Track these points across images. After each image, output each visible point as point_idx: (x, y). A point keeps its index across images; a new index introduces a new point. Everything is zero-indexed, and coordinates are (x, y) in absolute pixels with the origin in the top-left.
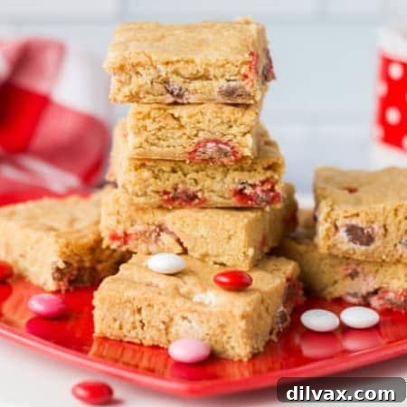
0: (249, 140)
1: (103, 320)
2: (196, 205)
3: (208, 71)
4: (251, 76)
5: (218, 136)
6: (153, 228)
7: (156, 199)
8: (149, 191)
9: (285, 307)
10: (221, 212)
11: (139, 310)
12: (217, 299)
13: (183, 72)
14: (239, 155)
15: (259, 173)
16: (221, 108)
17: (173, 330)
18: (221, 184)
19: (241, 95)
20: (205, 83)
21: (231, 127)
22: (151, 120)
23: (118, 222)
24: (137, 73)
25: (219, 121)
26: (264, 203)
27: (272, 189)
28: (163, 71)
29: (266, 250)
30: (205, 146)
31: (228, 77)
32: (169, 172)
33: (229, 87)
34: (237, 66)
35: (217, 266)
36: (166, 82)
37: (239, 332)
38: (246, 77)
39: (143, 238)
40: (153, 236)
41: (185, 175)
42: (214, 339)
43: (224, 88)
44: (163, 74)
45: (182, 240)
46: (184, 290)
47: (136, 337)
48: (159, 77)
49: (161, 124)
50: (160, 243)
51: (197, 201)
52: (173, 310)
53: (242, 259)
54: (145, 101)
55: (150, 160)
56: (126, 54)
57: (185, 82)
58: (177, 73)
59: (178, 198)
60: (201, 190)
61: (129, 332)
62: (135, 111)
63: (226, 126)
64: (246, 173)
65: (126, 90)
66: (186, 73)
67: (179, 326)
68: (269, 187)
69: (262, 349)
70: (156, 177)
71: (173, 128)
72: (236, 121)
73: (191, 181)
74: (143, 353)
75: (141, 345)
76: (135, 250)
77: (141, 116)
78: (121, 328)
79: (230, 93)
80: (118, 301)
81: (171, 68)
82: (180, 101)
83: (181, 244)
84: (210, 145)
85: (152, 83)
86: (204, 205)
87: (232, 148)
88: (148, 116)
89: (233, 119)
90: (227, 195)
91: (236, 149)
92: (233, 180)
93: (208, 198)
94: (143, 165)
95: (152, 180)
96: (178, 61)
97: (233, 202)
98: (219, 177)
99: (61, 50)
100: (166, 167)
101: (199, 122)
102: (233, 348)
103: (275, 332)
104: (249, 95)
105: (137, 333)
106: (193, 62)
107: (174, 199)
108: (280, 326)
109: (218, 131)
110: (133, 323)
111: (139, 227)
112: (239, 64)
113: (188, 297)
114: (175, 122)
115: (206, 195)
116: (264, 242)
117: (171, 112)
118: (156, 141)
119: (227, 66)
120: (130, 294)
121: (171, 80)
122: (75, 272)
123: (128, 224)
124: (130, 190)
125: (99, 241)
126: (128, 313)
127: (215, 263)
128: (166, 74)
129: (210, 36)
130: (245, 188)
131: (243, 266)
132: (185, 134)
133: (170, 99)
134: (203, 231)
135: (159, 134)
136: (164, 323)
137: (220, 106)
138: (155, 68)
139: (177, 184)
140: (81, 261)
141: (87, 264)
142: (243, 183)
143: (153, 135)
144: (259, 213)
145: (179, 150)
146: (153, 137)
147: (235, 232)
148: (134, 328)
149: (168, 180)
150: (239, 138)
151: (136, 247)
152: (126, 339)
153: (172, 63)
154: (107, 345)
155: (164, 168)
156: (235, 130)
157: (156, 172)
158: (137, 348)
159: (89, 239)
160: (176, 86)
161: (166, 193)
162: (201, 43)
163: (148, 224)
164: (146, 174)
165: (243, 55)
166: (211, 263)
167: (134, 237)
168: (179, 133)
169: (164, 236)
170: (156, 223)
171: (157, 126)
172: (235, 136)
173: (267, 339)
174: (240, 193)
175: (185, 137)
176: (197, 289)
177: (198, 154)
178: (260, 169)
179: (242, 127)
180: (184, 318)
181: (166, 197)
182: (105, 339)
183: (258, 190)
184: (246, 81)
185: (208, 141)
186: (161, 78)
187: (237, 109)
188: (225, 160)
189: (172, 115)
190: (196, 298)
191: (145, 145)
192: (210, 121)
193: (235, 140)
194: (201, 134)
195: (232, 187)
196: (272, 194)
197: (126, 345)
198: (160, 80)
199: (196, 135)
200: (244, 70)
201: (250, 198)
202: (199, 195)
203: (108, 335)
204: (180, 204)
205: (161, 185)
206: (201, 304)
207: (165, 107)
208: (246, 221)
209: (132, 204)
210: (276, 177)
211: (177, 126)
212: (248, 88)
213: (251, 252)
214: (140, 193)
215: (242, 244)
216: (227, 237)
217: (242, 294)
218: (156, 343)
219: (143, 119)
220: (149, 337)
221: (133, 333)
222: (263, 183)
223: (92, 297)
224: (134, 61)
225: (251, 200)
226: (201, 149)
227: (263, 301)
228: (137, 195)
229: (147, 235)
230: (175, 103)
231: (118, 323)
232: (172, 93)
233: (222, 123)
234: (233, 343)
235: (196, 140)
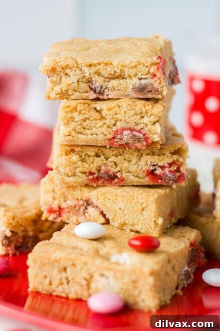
0: (158, 128)
1: (36, 277)
2: (115, 183)
3: (124, 72)
4: (158, 75)
5: (132, 125)
6: (81, 202)
7: (83, 179)
8: (77, 172)
9: (189, 267)
10: (137, 189)
11: (65, 269)
12: (130, 259)
13: (103, 72)
14: (150, 141)
15: (167, 156)
16: (134, 102)
17: (93, 285)
18: (136, 165)
19: (151, 91)
20: (121, 81)
21: (143, 117)
22: (77, 113)
23: (54, 199)
24: (66, 74)
25: (133, 112)
26: (172, 181)
27: (178, 170)
28: (87, 72)
29: (174, 220)
30: (122, 134)
31: (139, 76)
32: (94, 156)
33: (140, 84)
34: (147, 67)
35: (132, 233)
36: (89, 81)
37: (148, 287)
38: (154, 75)
39: (74, 211)
40: (82, 209)
41: (107, 159)
42: (127, 293)
43: (137, 86)
44: (87, 75)
45: (104, 213)
46: (103, 251)
47: (63, 292)
48: (84, 77)
49: (86, 116)
50: (87, 215)
51: (116, 180)
52: (93, 269)
53: (153, 227)
54: (73, 97)
55: (78, 146)
56: (57, 59)
57: (105, 81)
58: (98, 73)
59: (101, 178)
60: (119, 171)
61: (57, 287)
62: (64, 106)
63: (139, 117)
64: (156, 157)
65: (57, 89)
66: (105, 73)
67: (98, 282)
68: (175, 168)
69: (168, 302)
70: (83, 161)
71: (96, 119)
72: (147, 112)
73: (111, 163)
74: (69, 305)
75: (67, 298)
76: (68, 222)
77: (69, 110)
78: (50, 284)
79: (142, 89)
80: (47, 261)
81: (93, 70)
82: (101, 97)
83: (104, 216)
84: (126, 133)
85: (78, 82)
86: (122, 183)
87: (144, 135)
88: (75, 109)
89: (144, 111)
90: (141, 175)
91: (147, 136)
92: (147, 162)
93: (126, 179)
94: (73, 151)
95: (80, 163)
96: (99, 64)
97: (147, 181)
98: (134, 160)
100: (91, 152)
101: (116, 114)
102: (143, 301)
103: (180, 288)
104: (157, 91)
105: (64, 288)
106: (111, 64)
107: (98, 179)
108: (185, 282)
109: (132, 121)
110: (61, 280)
111: (70, 203)
112: (148, 65)
113: (106, 258)
114: (97, 114)
115: (124, 175)
116: (172, 214)
117: (94, 106)
118: (82, 130)
119: (140, 66)
120: (57, 255)
121: (93, 80)
122: (21, 240)
123: (62, 200)
124: (62, 171)
125: (40, 215)
126: (56, 271)
127: (131, 231)
128: (90, 75)
130: (156, 169)
131: (154, 233)
132: (105, 124)
133: (93, 96)
134: (121, 205)
135: (85, 124)
136: (86, 279)
137: (133, 100)
138: (81, 70)
139: (100, 167)
140: (26, 231)
141: (31, 234)
142: (154, 165)
143: (80, 125)
144: (168, 190)
145: (101, 137)
146: (79, 127)
147: (148, 205)
148: (62, 284)
149: (93, 163)
150: (149, 126)
151: (68, 218)
152: (55, 294)
153: (95, 65)
154: (39, 298)
155: (89, 153)
156: (146, 120)
157: (83, 157)
158: (64, 300)
159: (32, 213)
160: (98, 84)
161: (91, 173)
163: (78, 199)
164: (75, 158)
165: (152, 59)
166: (128, 231)
167: (67, 210)
168: (100, 123)
169: (91, 210)
170: (84, 198)
171: (82, 117)
172: (146, 125)
173: (173, 293)
174: (152, 173)
175: (106, 126)
176: (114, 251)
177: (116, 140)
178: (168, 154)
179: (152, 117)
180: (102, 275)
181: (91, 177)
182: (37, 293)
183: (167, 171)
184: (155, 79)
185: (123, 129)
186: (85, 79)
187: (147, 103)
188: (138, 145)
189: (95, 109)
190: (114, 258)
191: (73, 133)
192: (125, 112)
193: (146, 129)
194: (118, 124)
195: (146, 168)
196: (178, 174)
197: (55, 298)
198: (84, 80)
199: (115, 125)
200: (153, 69)
201: (160, 177)
202: (119, 175)
203: (40, 290)
204: (103, 183)
205: (86, 167)
206: (117, 263)
207: (89, 102)
208: (156, 195)
209: (63, 182)
210: (181, 160)
211: (99, 117)
212: (156, 85)
213: (160, 221)
214: (70, 174)
215: (153, 215)
216: (141, 209)
217: (151, 255)
218: (79, 297)
219: (71, 112)
220: (73, 291)
221: (61, 289)
222: (170, 165)
224: (63, 64)
225: (161, 179)
226: (119, 136)
227: (169, 261)
228: (68, 176)
229: (77, 209)
230: (98, 99)
231: (48, 280)
232: (95, 91)
233: (136, 114)
234: (143, 296)
235: (114, 129)
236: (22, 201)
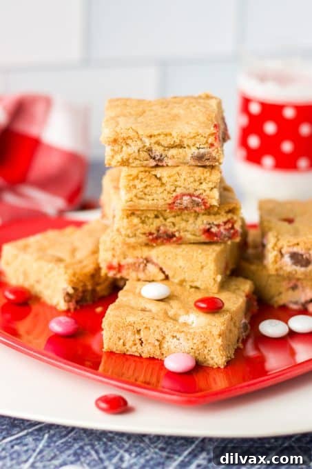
0: (216, 194)
1: (110, 339)
2: (174, 242)
3: (183, 142)
4: (216, 144)
5: (191, 191)
6: (141, 260)
7: (143, 239)
8: (138, 233)
9: (246, 318)
10: (194, 247)
11: (139, 331)
12: (197, 320)
13: (163, 143)
14: (208, 205)
15: (222, 216)
16: (193, 170)
17: (165, 346)
18: (193, 225)
19: (208, 159)
20: (181, 150)
21: (201, 183)
22: (139, 181)
23: (114, 256)
24: (127, 144)
25: (192, 179)
26: (226, 239)
27: (233, 228)
28: (148, 142)
29: (228, 273)
30: (181, 199)
31: (198, 145)
32: (153, 218)
33: (199, 153)
34: (205, 137)
35: (193, 290)
36: (150, 150)
37: (217, 347)
38: (212, 145)
39: (134, 268)
40: (142, 266)
41: (165, 219)
42: (197, 352)
43: (195, 154)
44: (148, 145)
45: (164, 270)
46: (171, 313)
47: (137, 351)
48: (144, 146)
49: (146, 183)
50: (146, 271)
51: (175, 239)
52: (166, 331)
53: (212, 283)
54: (134, 165)
55: (138, 210)
56: (118, 130)
57: (164, 150)
58: (158, 143)
59: (160, 237)
60: (177, 231)
61: (131, 347)
62: (127, 174)
63: (198, 183)
64: (212, 217)
65: (118, 158)
66: (165, 143)
67: (170, 343)
68: (230, 226)
69: (233, 357)
70: (143, 222)
71: (157, 186)
72: (205, 179)
73: (170, 224)
74: (142, 362)
75: (141, 357)
76: (127, 277)
77: (131, 178)
78: (124, 345)
79: (200, 158)
80: (121, 325)
81: (153, 140)
82: (160, 164)
83: (164, 272)
84: (186, 198)
85: (139, 151)
86: (180, 241)
87: (203, 200)
88: (137, 177)
89: (203, 178)
90: (197, 234)
91: (206, 201)
92: (202, 222)
93: (183, 236)
94: (133, 214)
95: (141, 225)
96: (159, 135)
97: (203, 238)
98: (191, 220)
99: (48, 102)
100: (151, 215)
101: (176, 181)
102: (212, 359)
103: (240, 340)
104: (215, 159)
105: (137, 348)
106: (171, 135)
107: (157, 238)
108: (244, 334)
109: (192, 187)
110: (134, 341)
111: (130, 260)
112: (206, 136)
113: (175, 319)
114: (158, 181)
115: (182, 234)
116: (226, 268)
117: (153, 173)
118: (143, 196)
119: (198, 137)
120: (131, 319)
121: (153, 149)
122: (80, 295)
123: (122, 257)
124: (123, 232)
125: (98, 269)
126: (130, 333)
127: (191, 287)
128: (150, 145)
129: (182, 112)
130: (211, 227)
131: (213, 292)
132: (165, 190)
133: (153, 163)
134: (181, 262)
135: (146, 191)
136: (158, 340)
137: (192, 168)
138: (141, 140)
139: (159, 227)
140: (85, 285)
141: (90, 287)
142: (209, 224)
143: (142, 191)
144: (223, 246)
145: (161, 203)
146: (141, 193)
147: (207, 264)
148: (135, 345)
149: (152, 224)
150: (208, 192)
151: (128, 274)
152: (128, 353)
153: (154, 136)
154: (114, 357)
155: (149, 216)
156: (204, 186)
157: (143, 219)
158: (137, 359)
159: (90, 268)
160: (157, 153)
161: (151, 234)
162: (176, 118)
163: (137, 258)
164: (136, 220)
165: (210, 129)
166: (188, 287)
167: (126, 267)
168: (160, 190)
169: (150, 266)
170: (144, 257)
171: (143, 185)
172: (205, 191)
173: (235, 347)
174: (208, 232)
175: (166, 192)
176: (181, 312)
177: (176, 204)
178: (223, 213)
179: (211, 183)
180: (174, 337)
181: (151, 237)
182: (111, 353)
183: (222, 229)
184: (213, 148)
185: (184, 195)
186: (145, 148)
187: (206, 170)
188: (197, 209)
189: (156, 176)
190: (182, 319)
191: (134, 199)
192: (185, 180)
193: (204, 194)
194: (178, 190)
195: (202, 227)
196: (232, 231)
197: (128, 357)
198: (145, 149)
199: (174, 191)
200: (211, 140)
201: (215, 235)
202: (177, 234)
203: (114, 350)
204: (162, 241)
205: (147, 228)
206: (185, 324)
207: (150, 169)
208: (214, 254)
209: (125, 243)
210: (235, 218)
211: (160, 185)
212: (214, 154)
213: (219, 278)
214: (131, 235)
215: (212, 273)
216: (200, 267)
217: (217, 315)
218: (152, 356)
219: (133, 179)
220: (146, 351)
221: (134, 349)
222: (225, 223)
223: (101, 322)
224: (125, 136)
225: (217, 236)
226: (179, 201)
227: (232, 319)
228: (128, 236)
229: (137, 265)
230: (157, 166)
231: (122, 341)
232: (154, 158)
233: (195, 181)
234: (212, 355)
235: (174, 194)
236: (73, 251)
